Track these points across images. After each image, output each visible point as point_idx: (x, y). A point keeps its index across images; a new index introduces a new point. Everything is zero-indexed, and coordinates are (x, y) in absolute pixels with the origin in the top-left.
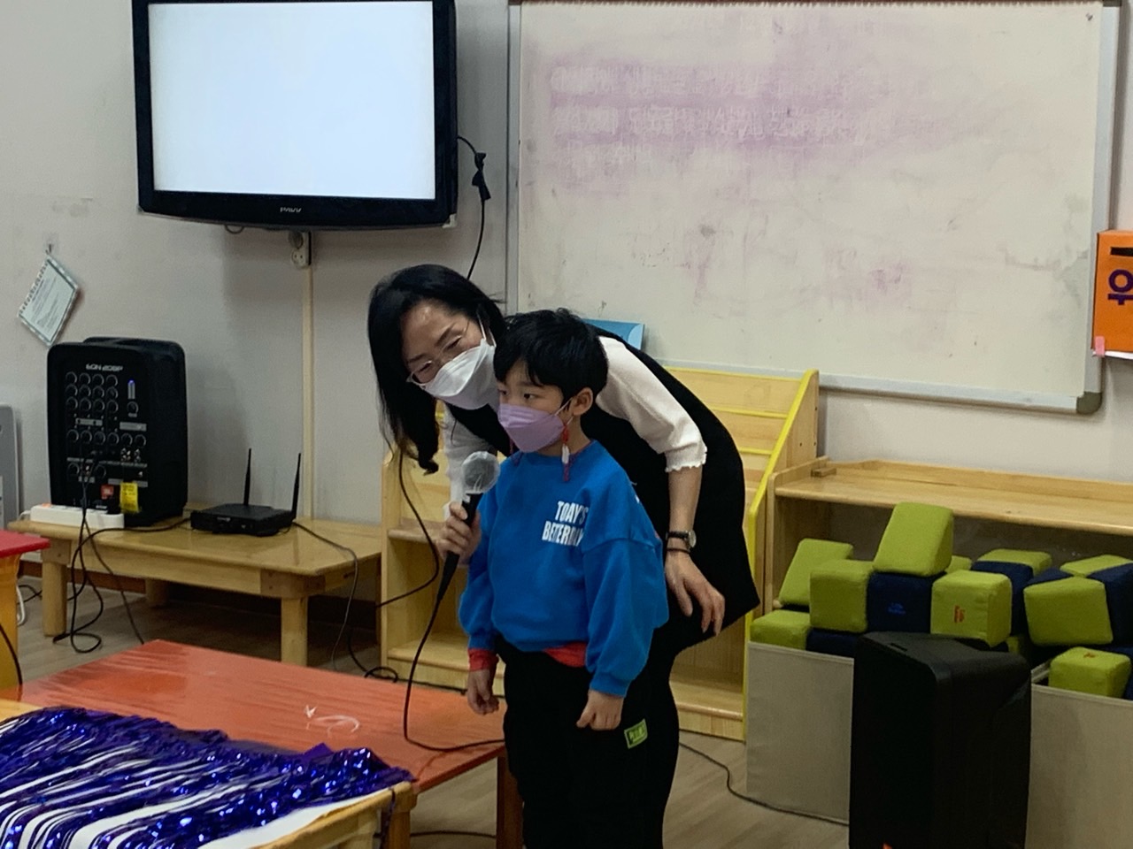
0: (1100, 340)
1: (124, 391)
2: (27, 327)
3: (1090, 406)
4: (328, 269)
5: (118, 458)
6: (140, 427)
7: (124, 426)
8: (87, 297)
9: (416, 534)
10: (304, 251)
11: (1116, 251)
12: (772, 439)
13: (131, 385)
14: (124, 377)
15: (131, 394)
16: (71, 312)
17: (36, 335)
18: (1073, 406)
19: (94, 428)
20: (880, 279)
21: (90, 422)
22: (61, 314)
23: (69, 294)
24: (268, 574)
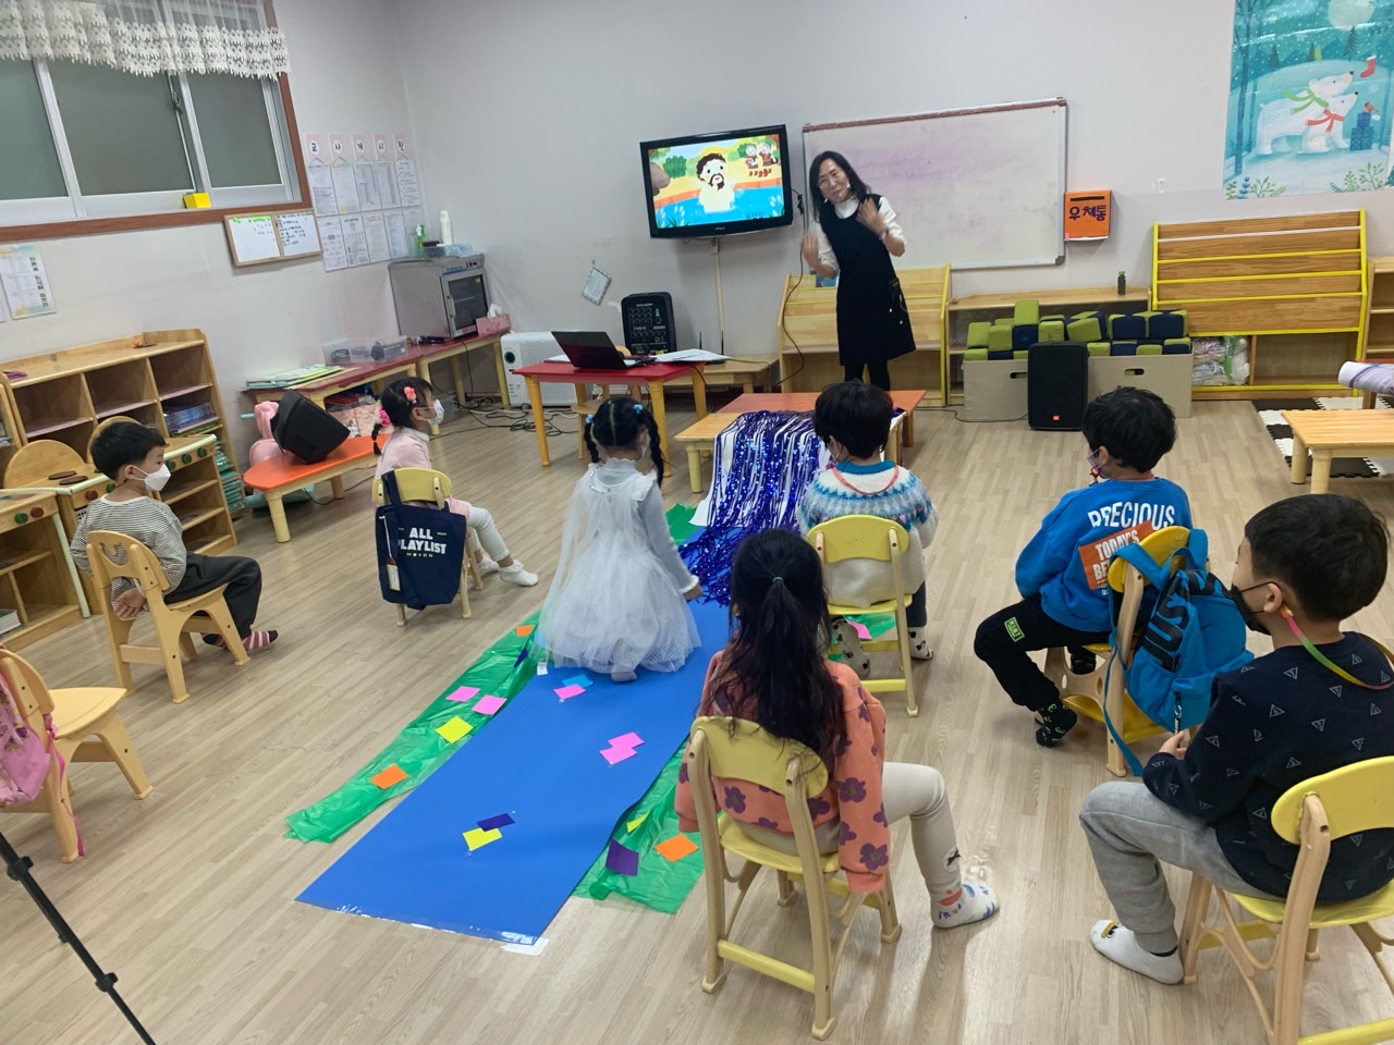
0: (1067, 235)
1: (654, 313)
2: (586, 297)
3: (1060, 261)
4: (726, 254)
5: (654, 341)
6: (663, 327)
7: (655, 328)
8: (613, 280)
9: (795, 351)
10: (716, 247)
11: (1072, 200)
12: (942, 292)
13: (657, 310)
14: (653, 308)
15: (658, 315)
16: (606, 288)
17: (591, 300)
18: (1054, 262)
19: (642, 331)
20: (972, 224)
21: (640, 328)
22: (602, 289)
23: (605, 280)
24: (736, 374)
